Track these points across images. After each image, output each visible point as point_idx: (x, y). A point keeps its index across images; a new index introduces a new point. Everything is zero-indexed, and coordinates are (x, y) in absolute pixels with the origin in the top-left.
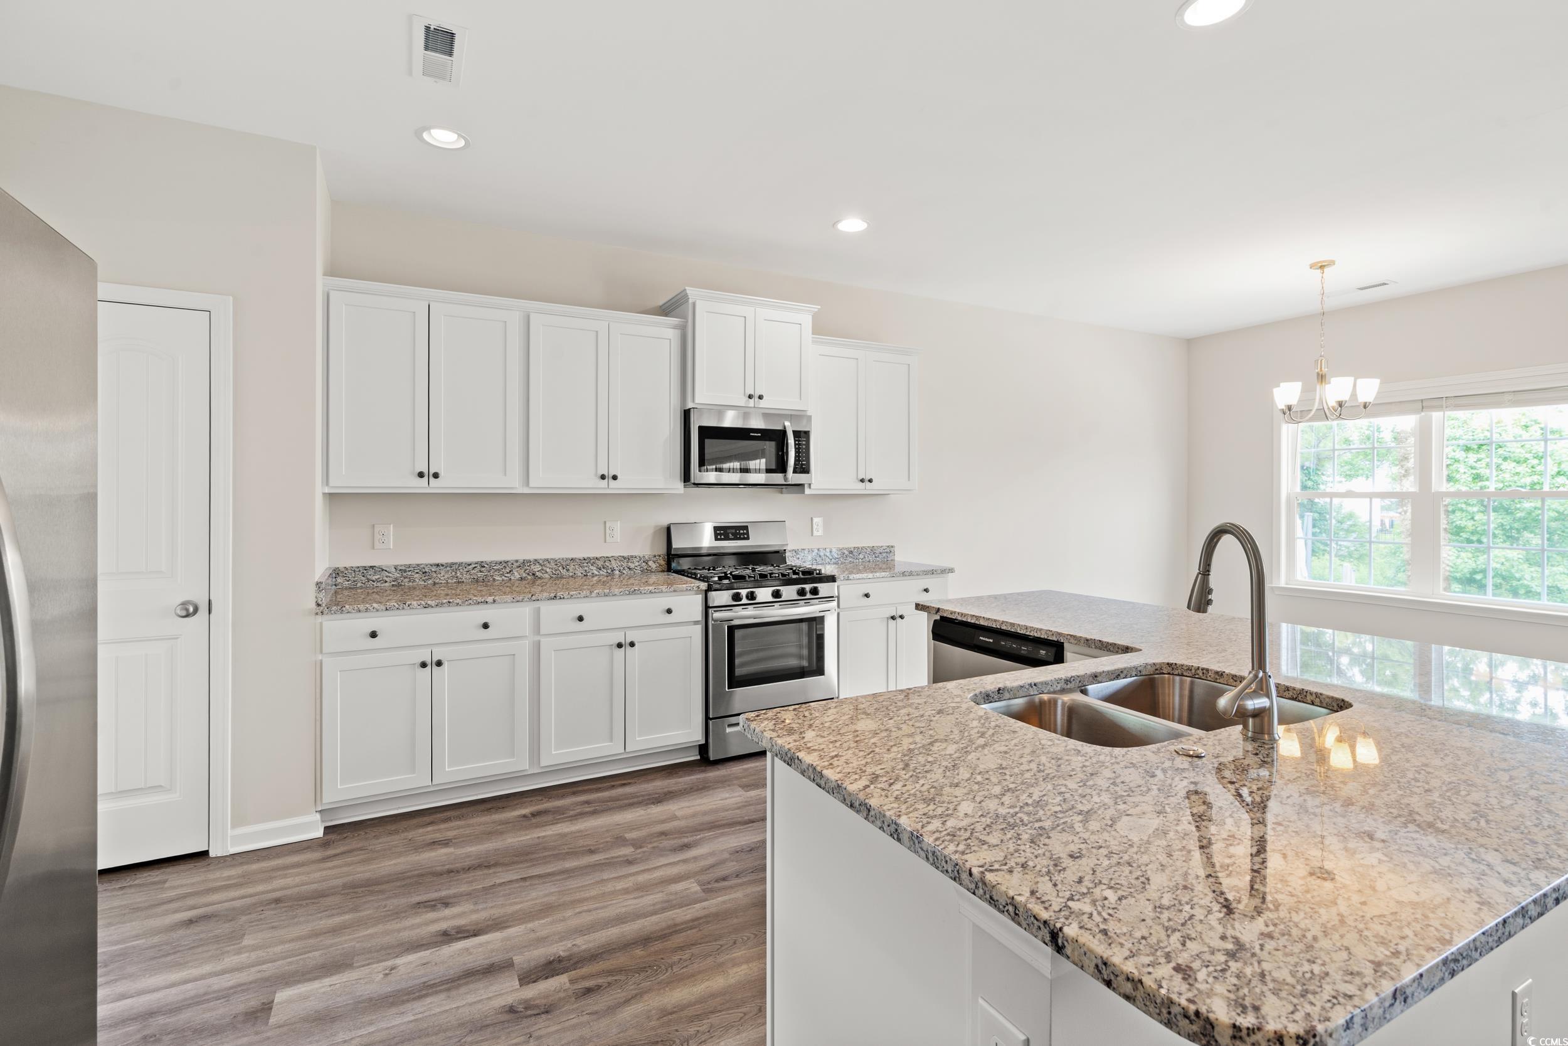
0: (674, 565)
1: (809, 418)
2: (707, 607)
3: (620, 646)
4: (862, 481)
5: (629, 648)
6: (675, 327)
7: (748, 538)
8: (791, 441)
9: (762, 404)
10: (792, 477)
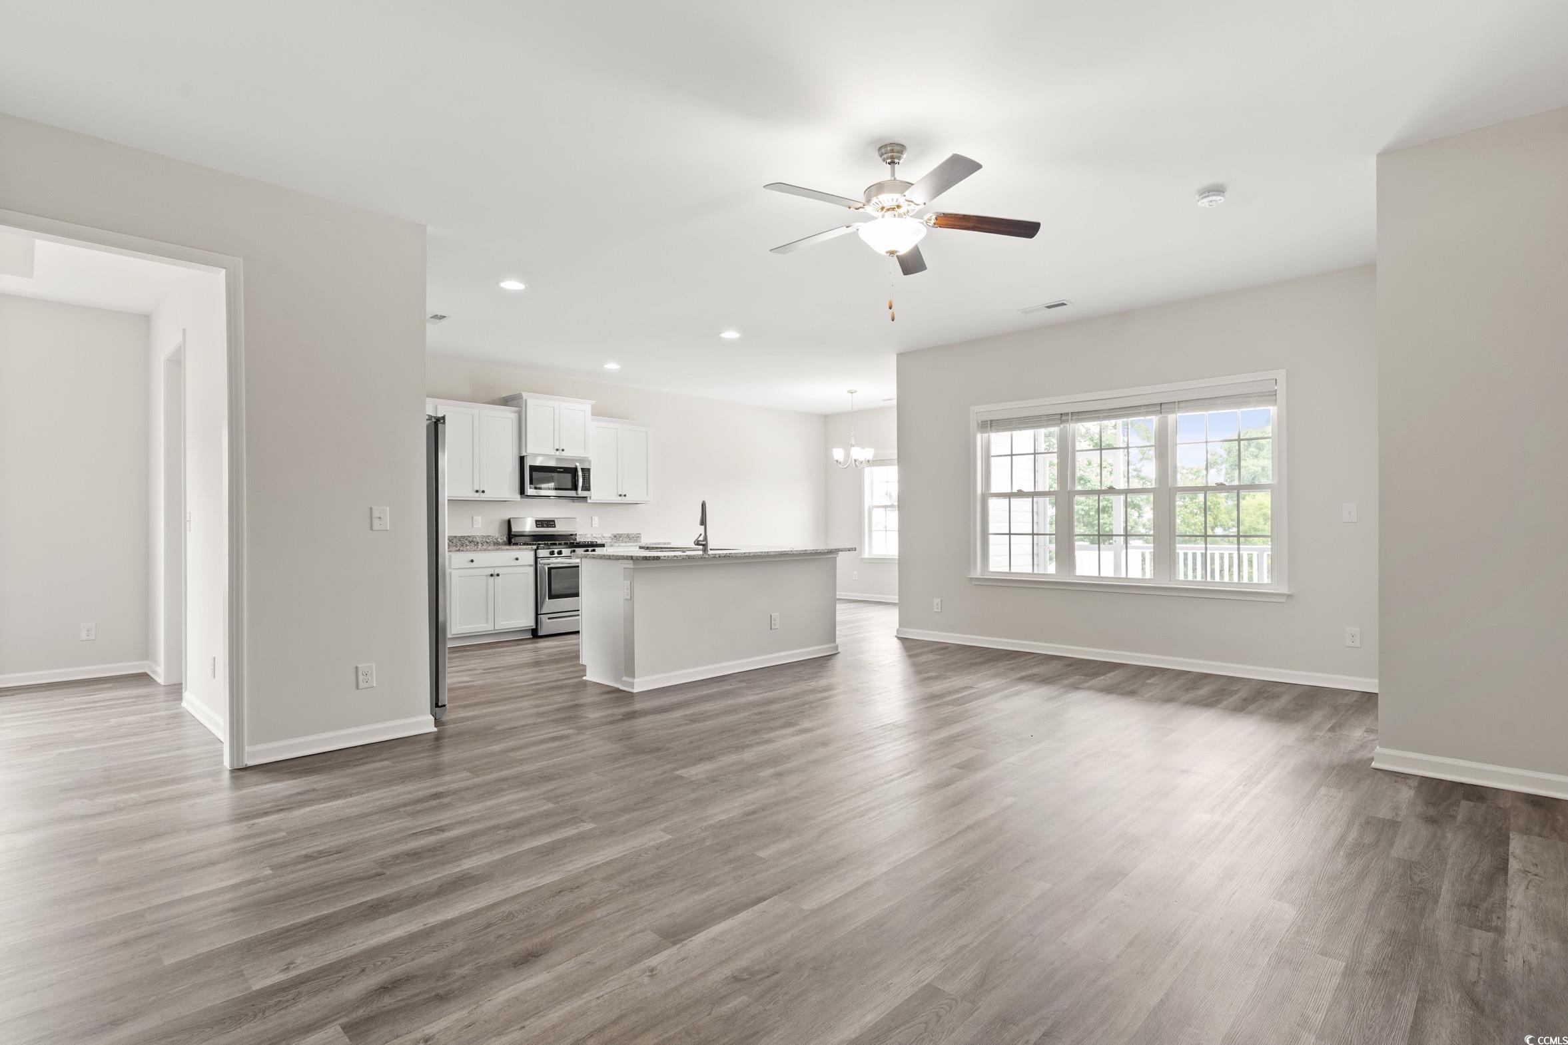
0: (513, 540)
1: (590, 462)
2: (536, 558)
3: (492, 575)
4: (620, 495)
5: (496, 577)
6: (515, 412)
7: (555, 527)
8: (580, 473)
9: (564, 454)
10: (581, 493)
